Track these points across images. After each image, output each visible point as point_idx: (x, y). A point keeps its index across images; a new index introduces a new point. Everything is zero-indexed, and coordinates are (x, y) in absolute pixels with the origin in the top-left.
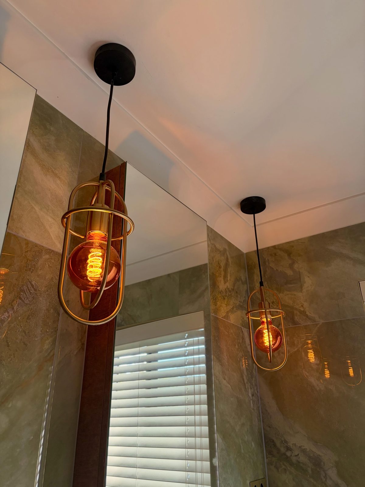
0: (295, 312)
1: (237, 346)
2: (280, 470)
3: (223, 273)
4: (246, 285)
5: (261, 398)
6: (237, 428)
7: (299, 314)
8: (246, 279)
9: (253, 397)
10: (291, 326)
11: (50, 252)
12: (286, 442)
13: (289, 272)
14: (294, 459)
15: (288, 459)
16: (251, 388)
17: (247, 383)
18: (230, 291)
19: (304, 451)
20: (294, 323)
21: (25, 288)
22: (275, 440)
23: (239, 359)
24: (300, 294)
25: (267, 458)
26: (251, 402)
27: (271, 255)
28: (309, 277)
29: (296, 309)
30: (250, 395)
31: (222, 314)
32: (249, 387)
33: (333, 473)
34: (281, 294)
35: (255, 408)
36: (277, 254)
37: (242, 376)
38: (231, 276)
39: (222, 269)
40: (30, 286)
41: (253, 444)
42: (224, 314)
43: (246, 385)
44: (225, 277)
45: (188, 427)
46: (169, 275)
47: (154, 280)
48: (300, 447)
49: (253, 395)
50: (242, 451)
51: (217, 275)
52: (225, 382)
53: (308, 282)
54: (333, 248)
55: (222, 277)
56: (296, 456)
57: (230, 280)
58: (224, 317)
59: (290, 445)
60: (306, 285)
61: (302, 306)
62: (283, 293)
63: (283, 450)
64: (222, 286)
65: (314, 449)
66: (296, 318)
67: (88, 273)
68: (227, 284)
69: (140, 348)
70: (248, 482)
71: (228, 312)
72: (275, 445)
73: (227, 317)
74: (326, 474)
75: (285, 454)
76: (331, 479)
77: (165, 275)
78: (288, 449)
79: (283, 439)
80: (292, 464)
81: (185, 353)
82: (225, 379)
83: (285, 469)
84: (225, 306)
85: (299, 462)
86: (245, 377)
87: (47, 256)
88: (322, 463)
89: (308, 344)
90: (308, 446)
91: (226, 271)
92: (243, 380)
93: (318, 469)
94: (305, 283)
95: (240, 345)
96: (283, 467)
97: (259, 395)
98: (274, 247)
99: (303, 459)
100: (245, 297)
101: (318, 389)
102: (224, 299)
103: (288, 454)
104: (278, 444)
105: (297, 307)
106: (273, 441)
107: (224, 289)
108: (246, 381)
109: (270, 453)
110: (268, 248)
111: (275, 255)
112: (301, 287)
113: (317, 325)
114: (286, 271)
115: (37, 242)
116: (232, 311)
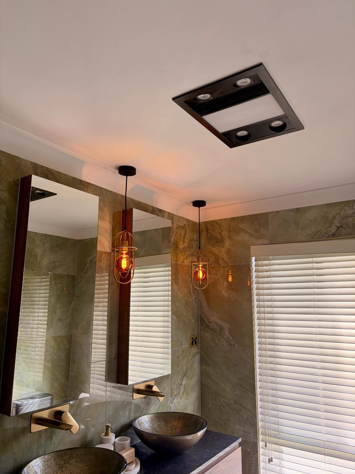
0: (219, 258)
1: (188, 276)
2: (205, 332)
3: (182, 239)
4: (197, 242)
5: (200, 300)
6: (185, 314)
7: (221, 259)
8: (197, 238)
9: (196, 300)
10: (217, 265)
11: (105, 252)
12: (209, 319)
13: (219, 237)
14: (212, 327)
15: (209, 327)
16: (194, 295)
17: (192, 293)
18: (186, 248)
19: (216, 324)
20: (219, 264)
21: (99, 268)
22: (204, 318)
23: (188, 282)
24: (223, 249)
25: (200, 326)
26: (194, 301)
27: (211, 226)
28: (228, 240)
29: (220, 257)
30: (194, 298)
31: (180, 261)
32: (193, 295)
33: (227, 333)
34: (214, 248)
35: (196, 304)
36: (214, 226)
37: (190, 290)
38: (187, 239)
39: (182, 237)
40: (100, 267)
41: (193, 320)
42: (181, 261)
43: (192, 294)
44: (184, 241)
45: (165, 312)
46: (156, 230)
47: (147, 231)
48: (215, 322)
49: (195, 299)
50: (187, 323)
51: (179, 241)
52: (179, 293)
53: (227, 243)
54: (241, 226)
55: (182, 241)
56: (213, 325)
57: (187, 242)
58: (181, 263)
59: (211, 321)
60: (226, 245)
61: (223, 256)
62: (215, 248)
63: (207, 323)
64: (181, 246)
65: (221, 323)
66: (219, 261)
67: (122, 266)
68: (185, 244)
69: (140, 270)
70: (189, 336)
71: (183, 260)
72: (204, 321)
73: (183, 262)
74: (224, 333)
75: (208, 325)
76: (226, 335)
77: (154, 229)
78: (210, 322)
79: (208, 318)
80: (211, 329)
81: (164, 275)
82: (179, 292)
83: (207, 331)
84: (182, 256)
85: (213, 328)
86: (191, 290)
87: (105, 255)
88: (223, 329)
89: (229, 272)
90: (219, 321)
91: (184, 237)
92: (190, 292)
93: (221, 331)
94: (226, 243)
95: (189, 275)
96: (207, 330)
97: (199, 298)
98: (213, 221)
99: (215, 327)
100: (195, 249)
101: (225, 296)
102: (182, 253)
103: (210, 325)
104: (205, 320)
105: (221, 256)
106: (204, 319)
107: (182, 248)
108: (191, 292)
109: (202, 324)
110: (210, 221)
111: (213, 226)
112: (224, 245)
113: (229, 266)
114: (217, 236)
115: (101, 250)
116: (186, 258)
